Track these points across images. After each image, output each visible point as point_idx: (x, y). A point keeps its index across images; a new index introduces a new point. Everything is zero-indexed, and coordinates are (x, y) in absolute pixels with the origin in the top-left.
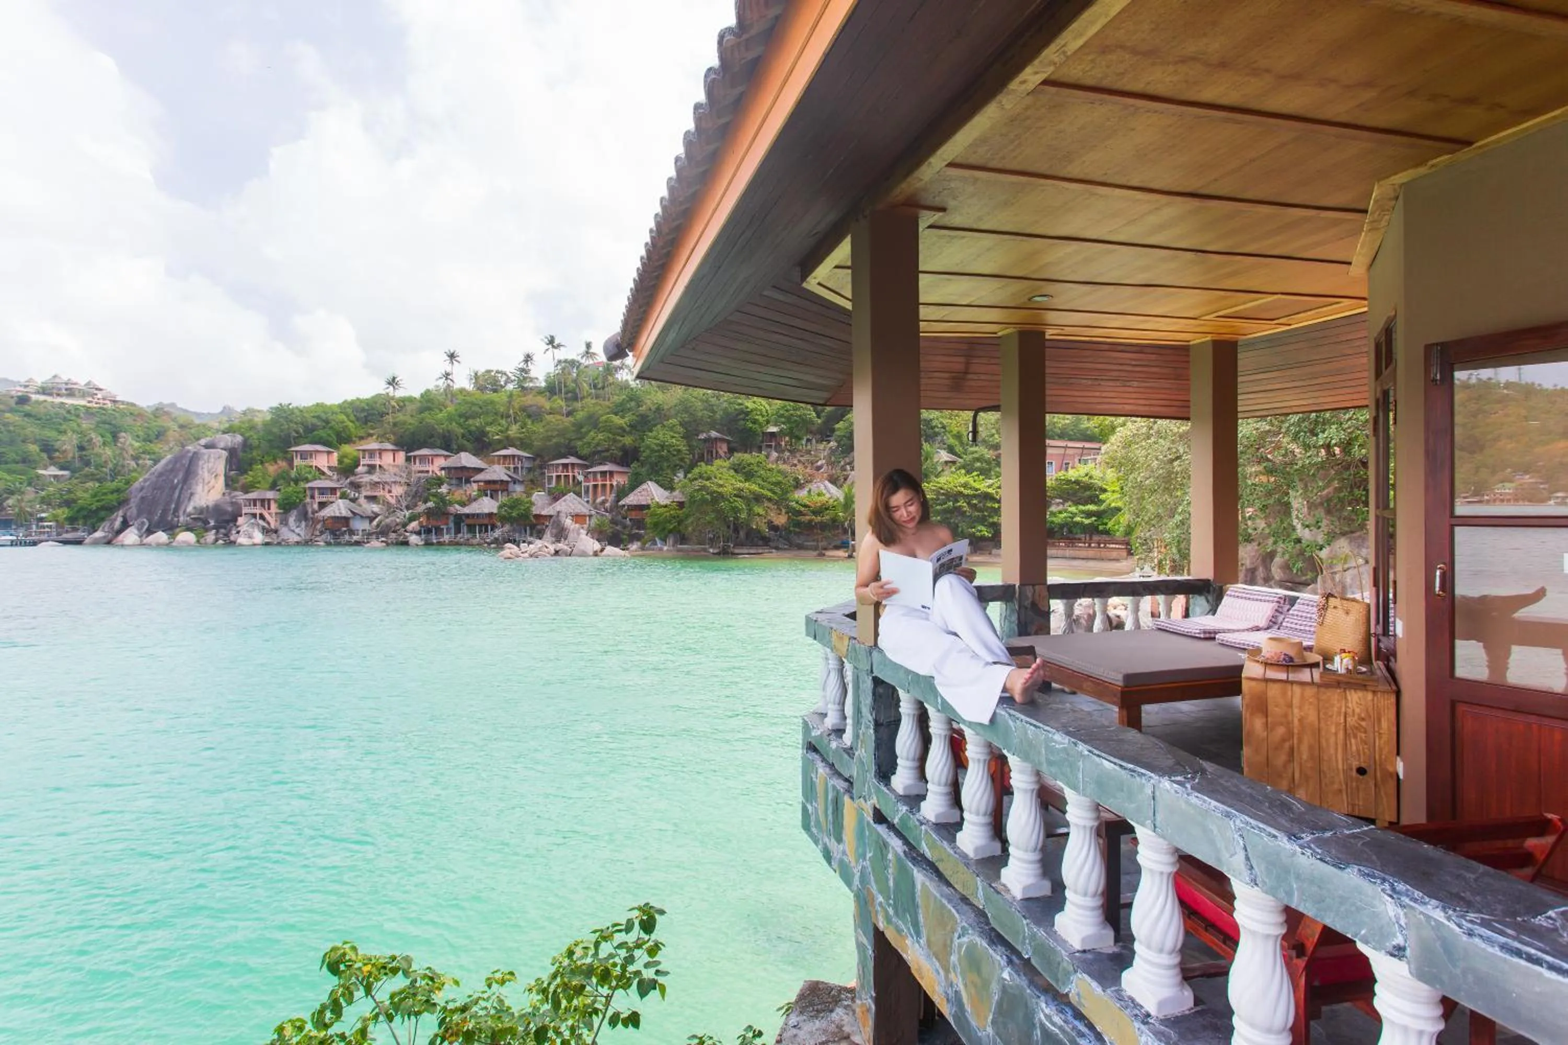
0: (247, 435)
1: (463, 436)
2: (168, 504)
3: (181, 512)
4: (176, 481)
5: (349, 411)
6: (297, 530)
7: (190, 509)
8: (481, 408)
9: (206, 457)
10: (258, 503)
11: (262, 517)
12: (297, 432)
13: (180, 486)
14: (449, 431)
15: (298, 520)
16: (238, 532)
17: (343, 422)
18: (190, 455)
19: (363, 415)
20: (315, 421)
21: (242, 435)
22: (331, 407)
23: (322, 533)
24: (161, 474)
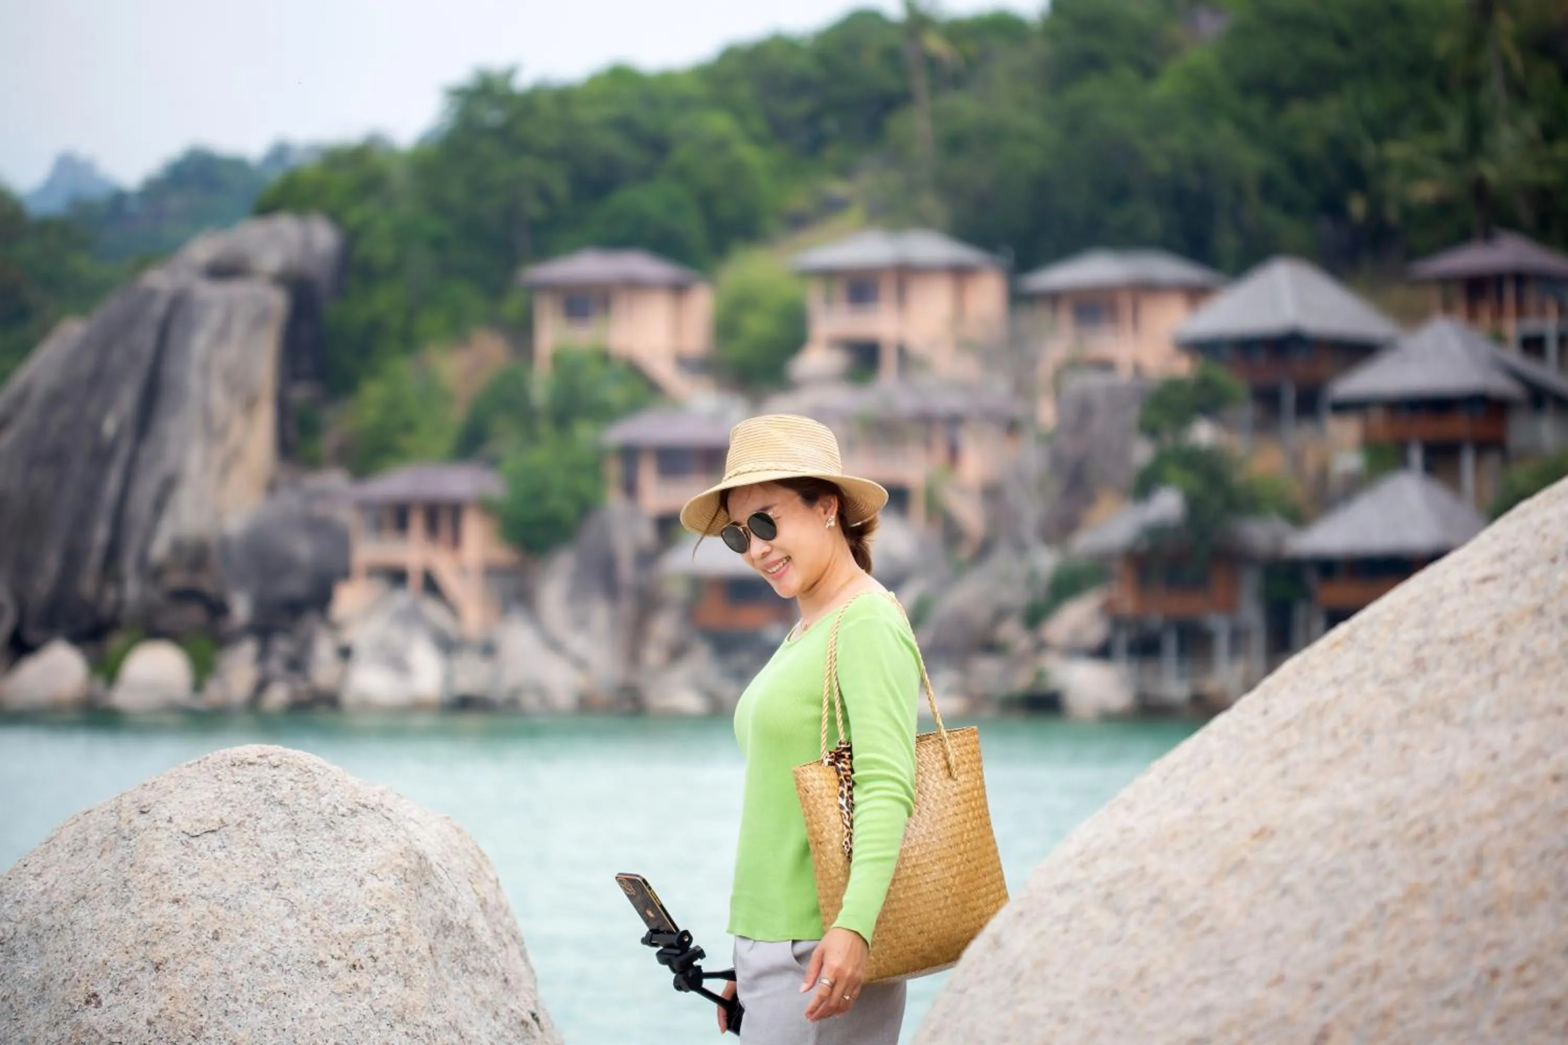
0: (355, 215)
1: (1268, 187)
2: (83, 522)
3: (129, 564)
4: (110, 426)
5: (744, 91)
6: (578, 643)
7: (160, 549)
8: (1342, 41)
9: (214, 318)
10: (417, 524)
11: (431, 586)
12: (545, 195)
13: (123, 451)
14: (1202, 167)
15: (576, 595)
16: (345, 653)
17: (720, 145)
18: (159, 308)
19: (801, 107)
20: (612, 143)
21: (335, 217)
22: (667, 78)
23: (677, 653)
24: (55, 399)
